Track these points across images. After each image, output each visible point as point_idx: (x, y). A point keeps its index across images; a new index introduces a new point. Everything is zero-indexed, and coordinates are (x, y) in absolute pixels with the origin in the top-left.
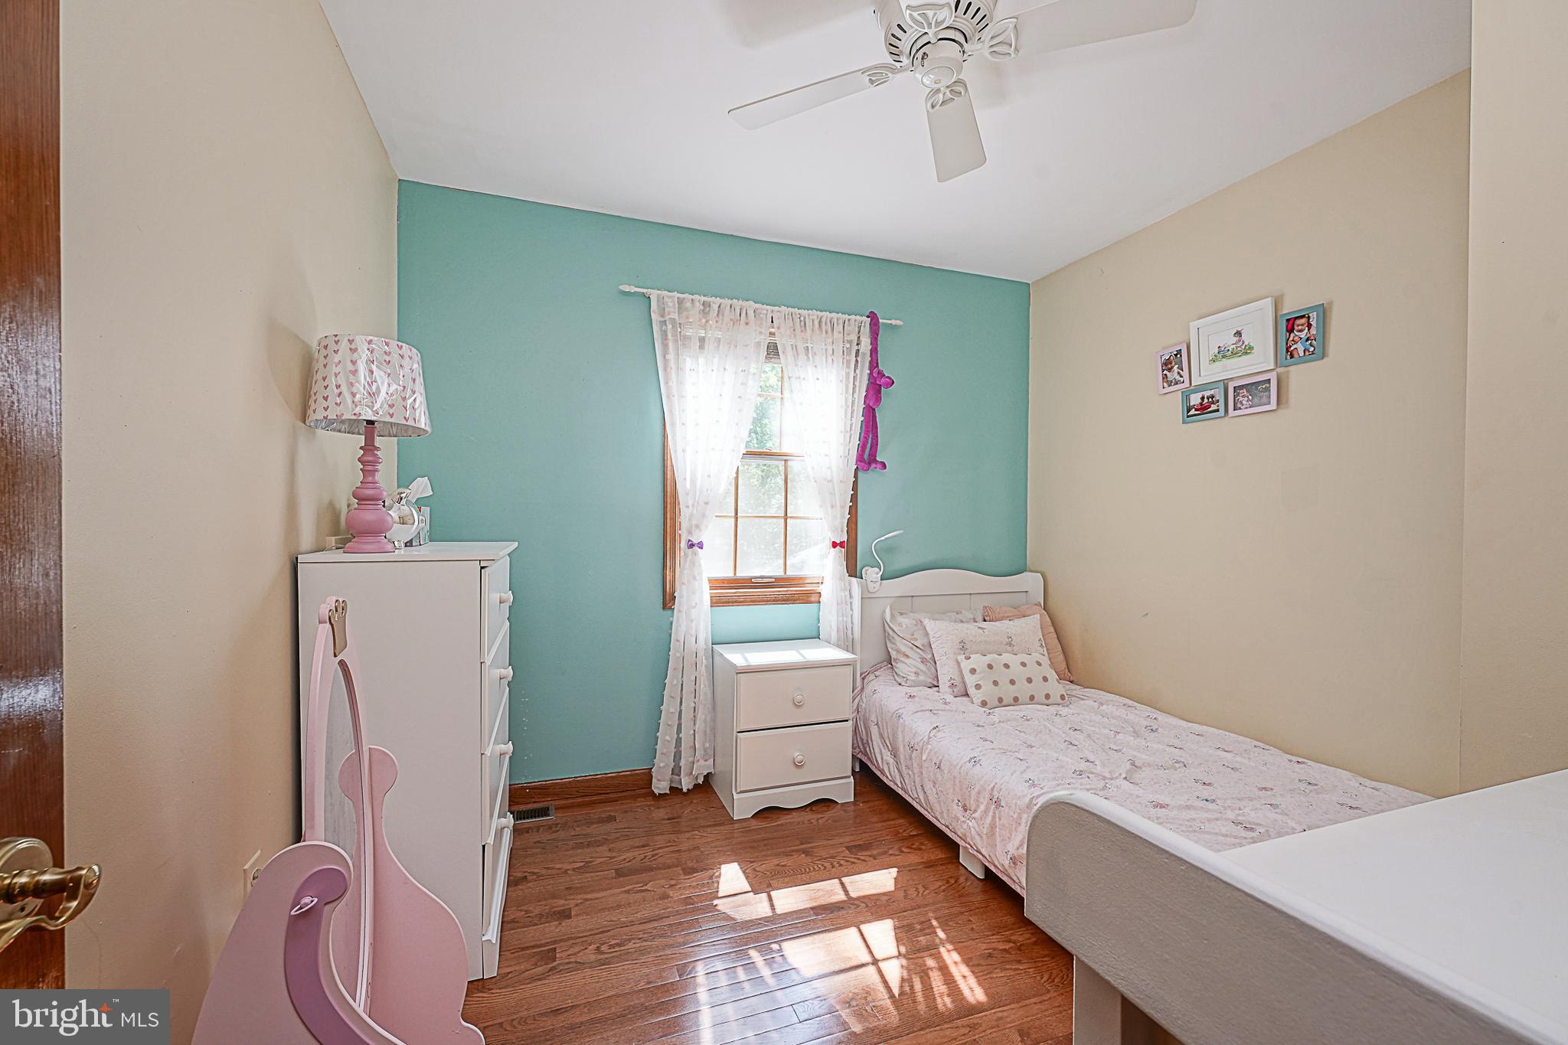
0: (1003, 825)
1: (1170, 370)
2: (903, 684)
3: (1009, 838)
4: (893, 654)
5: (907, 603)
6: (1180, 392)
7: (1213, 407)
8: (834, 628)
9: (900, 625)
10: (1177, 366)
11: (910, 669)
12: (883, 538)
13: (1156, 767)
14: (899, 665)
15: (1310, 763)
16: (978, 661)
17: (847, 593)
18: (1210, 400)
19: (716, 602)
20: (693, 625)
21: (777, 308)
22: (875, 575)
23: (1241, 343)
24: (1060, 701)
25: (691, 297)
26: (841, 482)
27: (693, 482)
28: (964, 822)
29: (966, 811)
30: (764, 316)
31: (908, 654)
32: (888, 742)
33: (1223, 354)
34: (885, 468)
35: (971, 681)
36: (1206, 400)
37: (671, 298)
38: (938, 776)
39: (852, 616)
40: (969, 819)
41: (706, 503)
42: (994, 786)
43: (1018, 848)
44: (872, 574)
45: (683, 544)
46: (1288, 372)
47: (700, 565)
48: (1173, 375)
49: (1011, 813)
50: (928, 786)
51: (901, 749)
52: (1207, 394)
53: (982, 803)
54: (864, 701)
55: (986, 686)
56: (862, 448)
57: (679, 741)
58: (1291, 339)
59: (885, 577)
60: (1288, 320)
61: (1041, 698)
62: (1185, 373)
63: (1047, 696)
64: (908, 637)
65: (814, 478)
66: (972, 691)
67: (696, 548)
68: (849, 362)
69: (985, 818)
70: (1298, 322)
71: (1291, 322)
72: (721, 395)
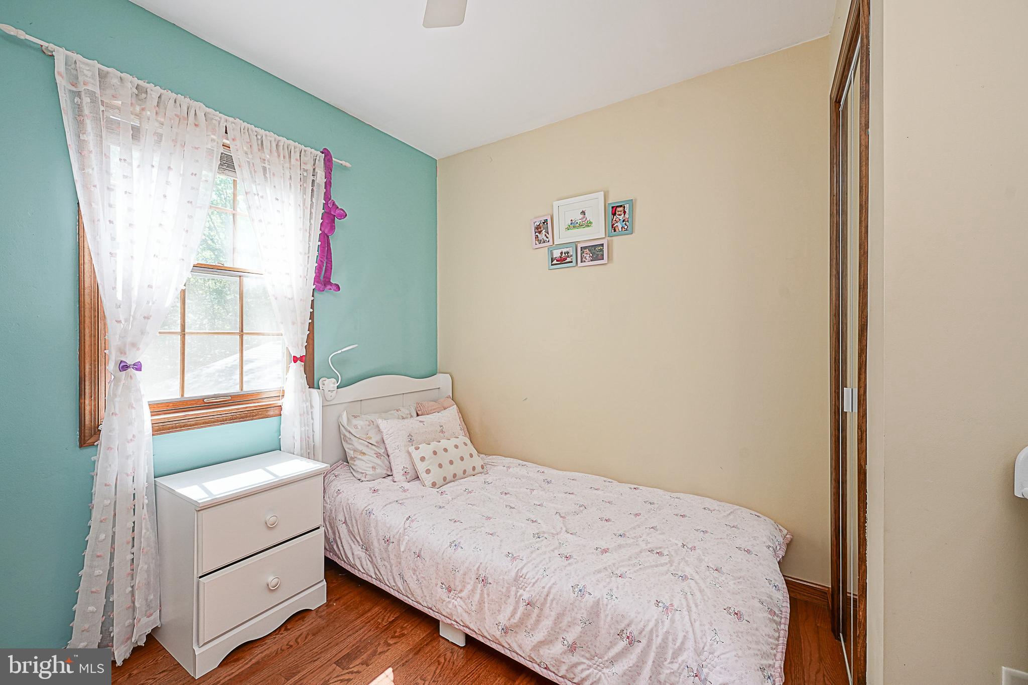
0: (492, 600)
1: (540, 232)
2: (363, 479)
3: (499, 611)
4: (350, 453)
5: (357, 407)
6: (547, 248)
7: (569, 260)
8: (298, 438)
9: (356, 427)
10: (544, 230)
11: (367, 465)
12: (340, 352)
13: (572, 514)
14: (357, 462)
15: (641, 487)
16: (426, 450)
17: (308, 404)
18: (566, 254)
19: (159, 429)
20: (130, 462)
21: (231, 119)
22: (332, 385)
23: (584, 219)
24: (481, 470)
25: (119, 74)
26: (301, 300)
27: (127, 291)
28: (449, 602)
29: (450, 591)
30: (217, 123)
31: (365, 452)
32: (358, 538)
33: (573, 225)
34: (339, 289)
35: (421, 467)
36: (564, 255)
37: (89, 69)
38: (419, 564)
39: (312, 424)
40: (453, 599)
41: (147, 318)
42: (479, 567)
43: (509, 619)
44: (329, 384)
45: (112, 366)
46: (612, 240)
47: (138, 390)
48: (542, 236)
49: (500, 588)
50: (408, 575)
51: (376, 543)
52: (564, 250)
53: (468, 583)
54: (328, 501)
55: (434, 469)
56: (319, 269)
57: (109, 607)
58: (614, 219)
59: (340, 386)
60: (613, 207)
61: (470, 471)
62: (550, 236)
63: (474, 468)
64: (364, 437)
65: (274, 296)
66: (422, 475)
67: (131, 371)
68: (305, 189)
69: (473, 596)
70: (619, 209)
71: (614, 209)
72: (165, 196)
